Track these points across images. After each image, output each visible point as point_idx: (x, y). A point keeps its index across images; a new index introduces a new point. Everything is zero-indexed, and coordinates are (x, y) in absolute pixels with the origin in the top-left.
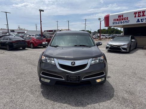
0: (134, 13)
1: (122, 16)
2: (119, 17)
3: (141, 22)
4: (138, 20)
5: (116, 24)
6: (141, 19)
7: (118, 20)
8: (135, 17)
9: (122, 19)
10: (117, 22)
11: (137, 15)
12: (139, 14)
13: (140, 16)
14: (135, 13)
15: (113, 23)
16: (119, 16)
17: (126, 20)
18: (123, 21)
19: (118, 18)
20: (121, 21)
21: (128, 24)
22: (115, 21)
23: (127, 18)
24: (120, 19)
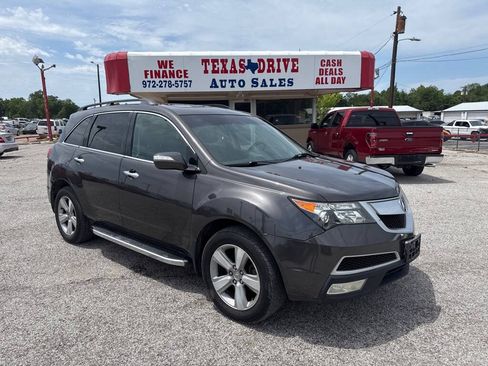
0: (203, 61)
1: (171, 65)
2: (160, 67)
3: (220, 89)
4: (214, 80)
5: (153, 86)
6: (221, 81)
7: (157, 74)
8: (206, 72)
9: (172, 74)
10: (157, 80)
11: (210, 68)
12: (214, 66)
13: (217, 72)
14: (205, 61)
15: (144, 84)
16: (162, 64)
17: (183, 79)
18: (173, 80)
19: (157, 69)
20: (168, 80)
21: (188, 90)
22: (149, 76)
23: (185, 71)
24: (164, 72)
